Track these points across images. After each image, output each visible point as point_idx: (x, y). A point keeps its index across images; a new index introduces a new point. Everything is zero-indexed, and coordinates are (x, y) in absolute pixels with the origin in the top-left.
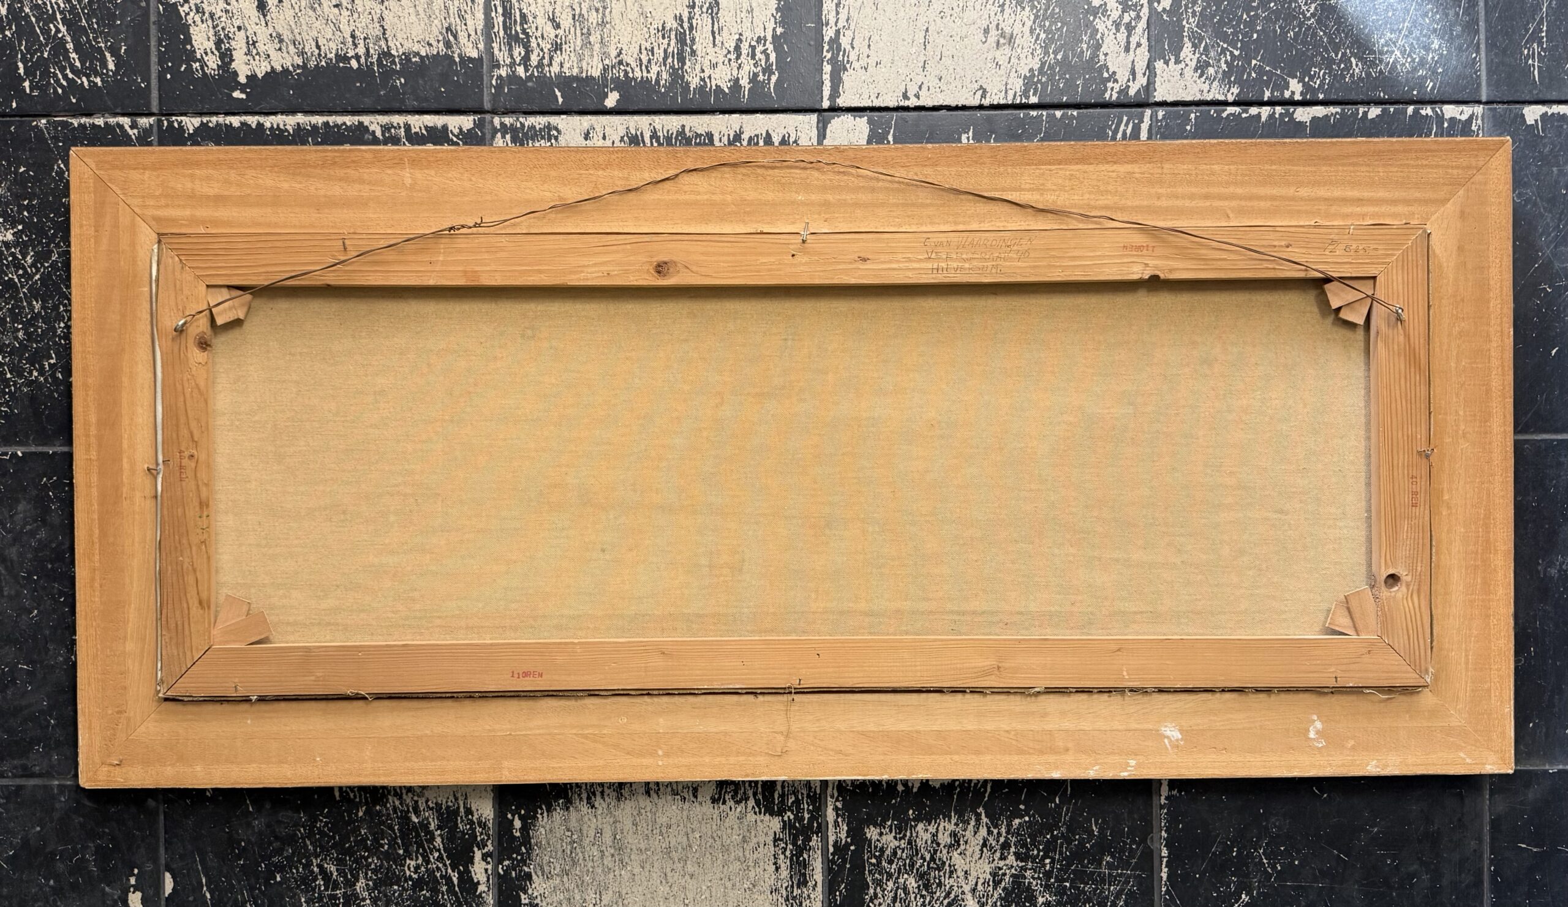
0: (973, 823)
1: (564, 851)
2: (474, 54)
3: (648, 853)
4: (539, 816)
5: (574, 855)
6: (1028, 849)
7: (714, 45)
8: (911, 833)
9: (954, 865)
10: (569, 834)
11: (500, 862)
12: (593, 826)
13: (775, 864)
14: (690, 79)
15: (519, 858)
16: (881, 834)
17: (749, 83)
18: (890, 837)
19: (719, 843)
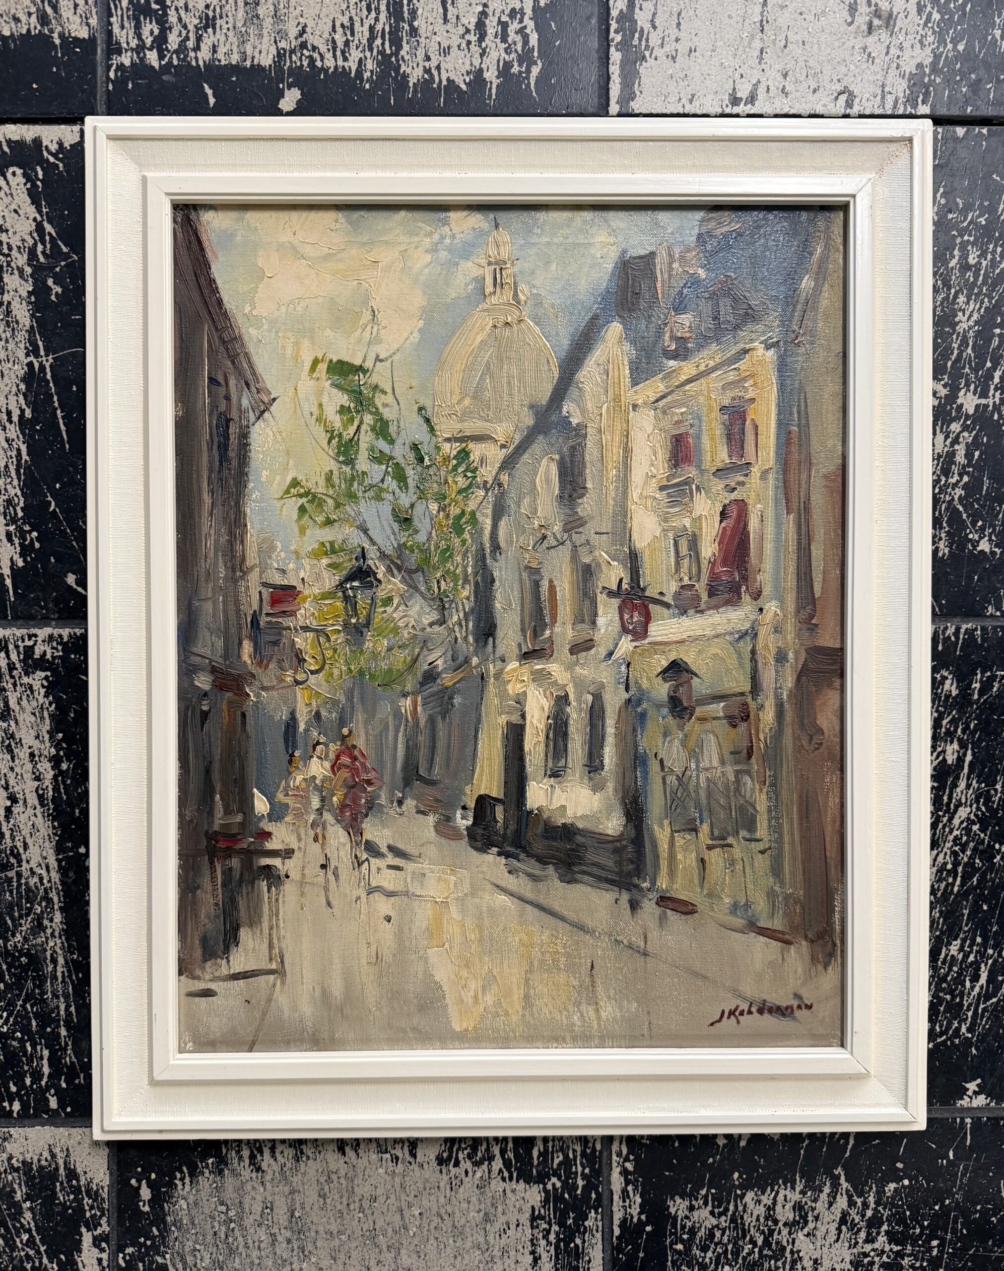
0: (827, 1190)
1: (215, 1233)
2: (83, 34)
3: (343, 1237)
4: (177, 1182)
5: (231, 1240)
6: (907, 1226)
7: (446, 20)
8: (736, 1206)
9: (799, 1251)
10: (224, 1208)
11: (121, 1249)
12: (259, 1198)
13: (533, 1253)
14: (408, 71)
15: (149, 1243)
16: (691, 1208)
17: (498, 77)
18: (705, 1213)
19: (448, 1222)
